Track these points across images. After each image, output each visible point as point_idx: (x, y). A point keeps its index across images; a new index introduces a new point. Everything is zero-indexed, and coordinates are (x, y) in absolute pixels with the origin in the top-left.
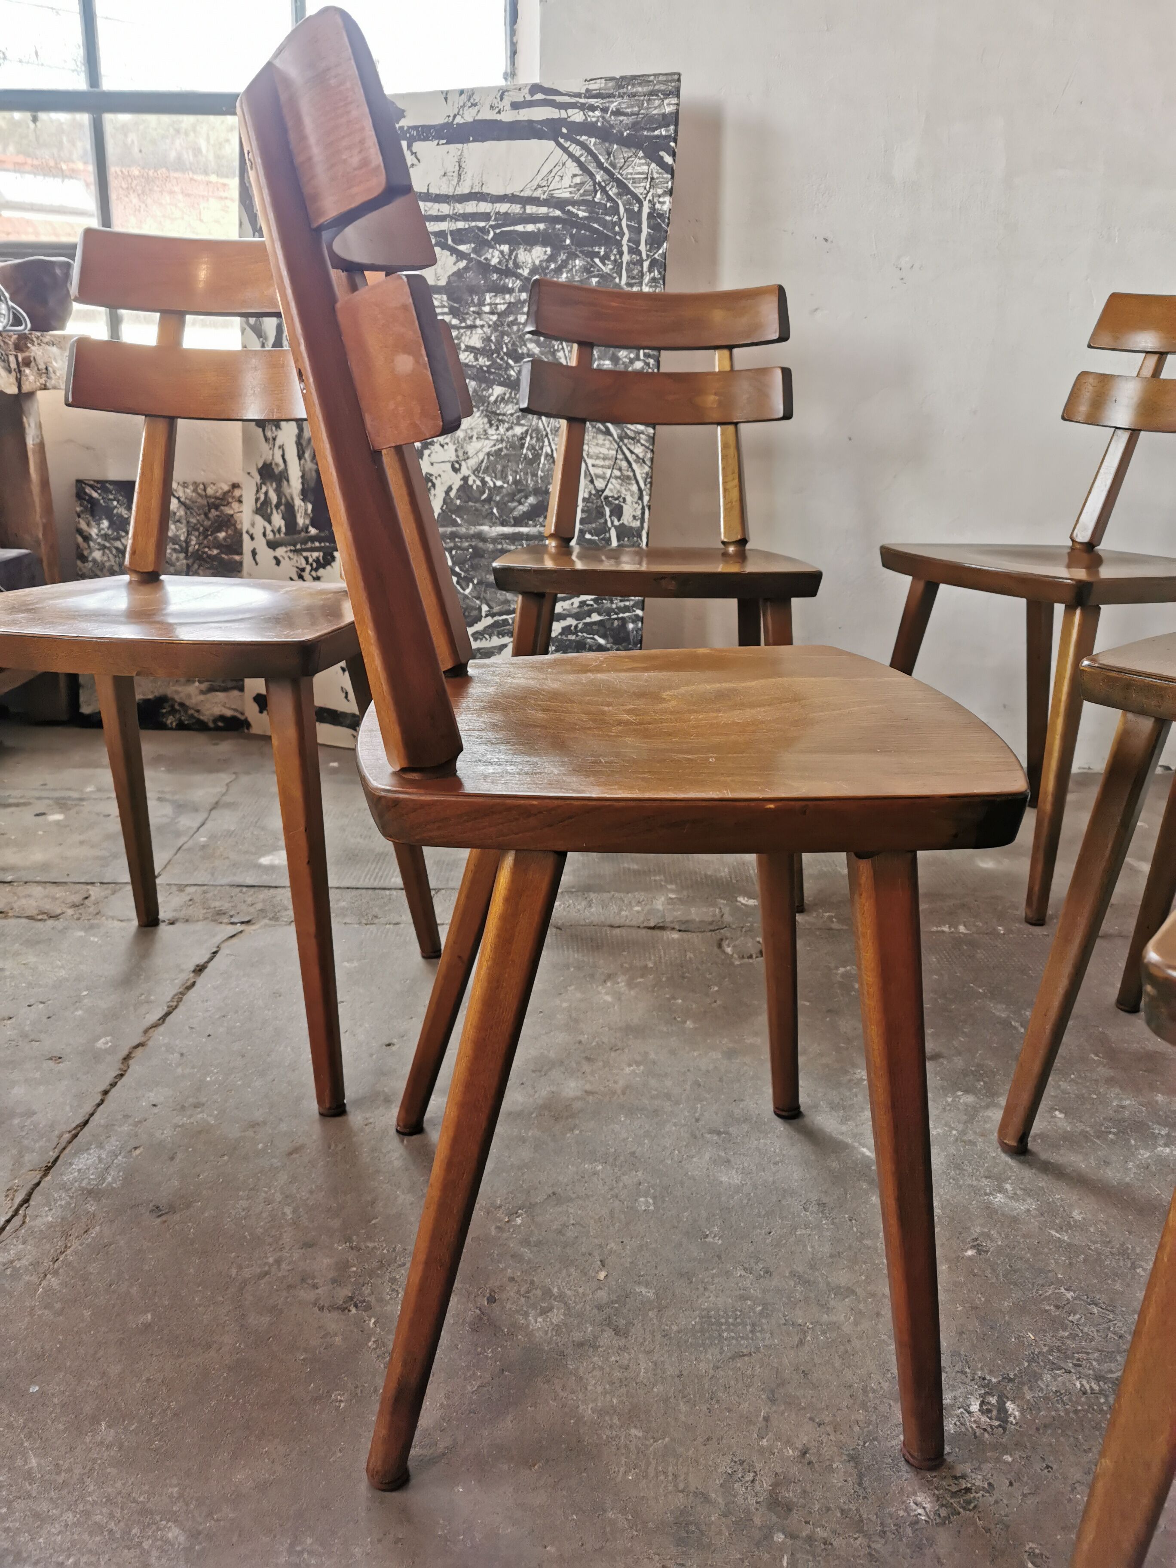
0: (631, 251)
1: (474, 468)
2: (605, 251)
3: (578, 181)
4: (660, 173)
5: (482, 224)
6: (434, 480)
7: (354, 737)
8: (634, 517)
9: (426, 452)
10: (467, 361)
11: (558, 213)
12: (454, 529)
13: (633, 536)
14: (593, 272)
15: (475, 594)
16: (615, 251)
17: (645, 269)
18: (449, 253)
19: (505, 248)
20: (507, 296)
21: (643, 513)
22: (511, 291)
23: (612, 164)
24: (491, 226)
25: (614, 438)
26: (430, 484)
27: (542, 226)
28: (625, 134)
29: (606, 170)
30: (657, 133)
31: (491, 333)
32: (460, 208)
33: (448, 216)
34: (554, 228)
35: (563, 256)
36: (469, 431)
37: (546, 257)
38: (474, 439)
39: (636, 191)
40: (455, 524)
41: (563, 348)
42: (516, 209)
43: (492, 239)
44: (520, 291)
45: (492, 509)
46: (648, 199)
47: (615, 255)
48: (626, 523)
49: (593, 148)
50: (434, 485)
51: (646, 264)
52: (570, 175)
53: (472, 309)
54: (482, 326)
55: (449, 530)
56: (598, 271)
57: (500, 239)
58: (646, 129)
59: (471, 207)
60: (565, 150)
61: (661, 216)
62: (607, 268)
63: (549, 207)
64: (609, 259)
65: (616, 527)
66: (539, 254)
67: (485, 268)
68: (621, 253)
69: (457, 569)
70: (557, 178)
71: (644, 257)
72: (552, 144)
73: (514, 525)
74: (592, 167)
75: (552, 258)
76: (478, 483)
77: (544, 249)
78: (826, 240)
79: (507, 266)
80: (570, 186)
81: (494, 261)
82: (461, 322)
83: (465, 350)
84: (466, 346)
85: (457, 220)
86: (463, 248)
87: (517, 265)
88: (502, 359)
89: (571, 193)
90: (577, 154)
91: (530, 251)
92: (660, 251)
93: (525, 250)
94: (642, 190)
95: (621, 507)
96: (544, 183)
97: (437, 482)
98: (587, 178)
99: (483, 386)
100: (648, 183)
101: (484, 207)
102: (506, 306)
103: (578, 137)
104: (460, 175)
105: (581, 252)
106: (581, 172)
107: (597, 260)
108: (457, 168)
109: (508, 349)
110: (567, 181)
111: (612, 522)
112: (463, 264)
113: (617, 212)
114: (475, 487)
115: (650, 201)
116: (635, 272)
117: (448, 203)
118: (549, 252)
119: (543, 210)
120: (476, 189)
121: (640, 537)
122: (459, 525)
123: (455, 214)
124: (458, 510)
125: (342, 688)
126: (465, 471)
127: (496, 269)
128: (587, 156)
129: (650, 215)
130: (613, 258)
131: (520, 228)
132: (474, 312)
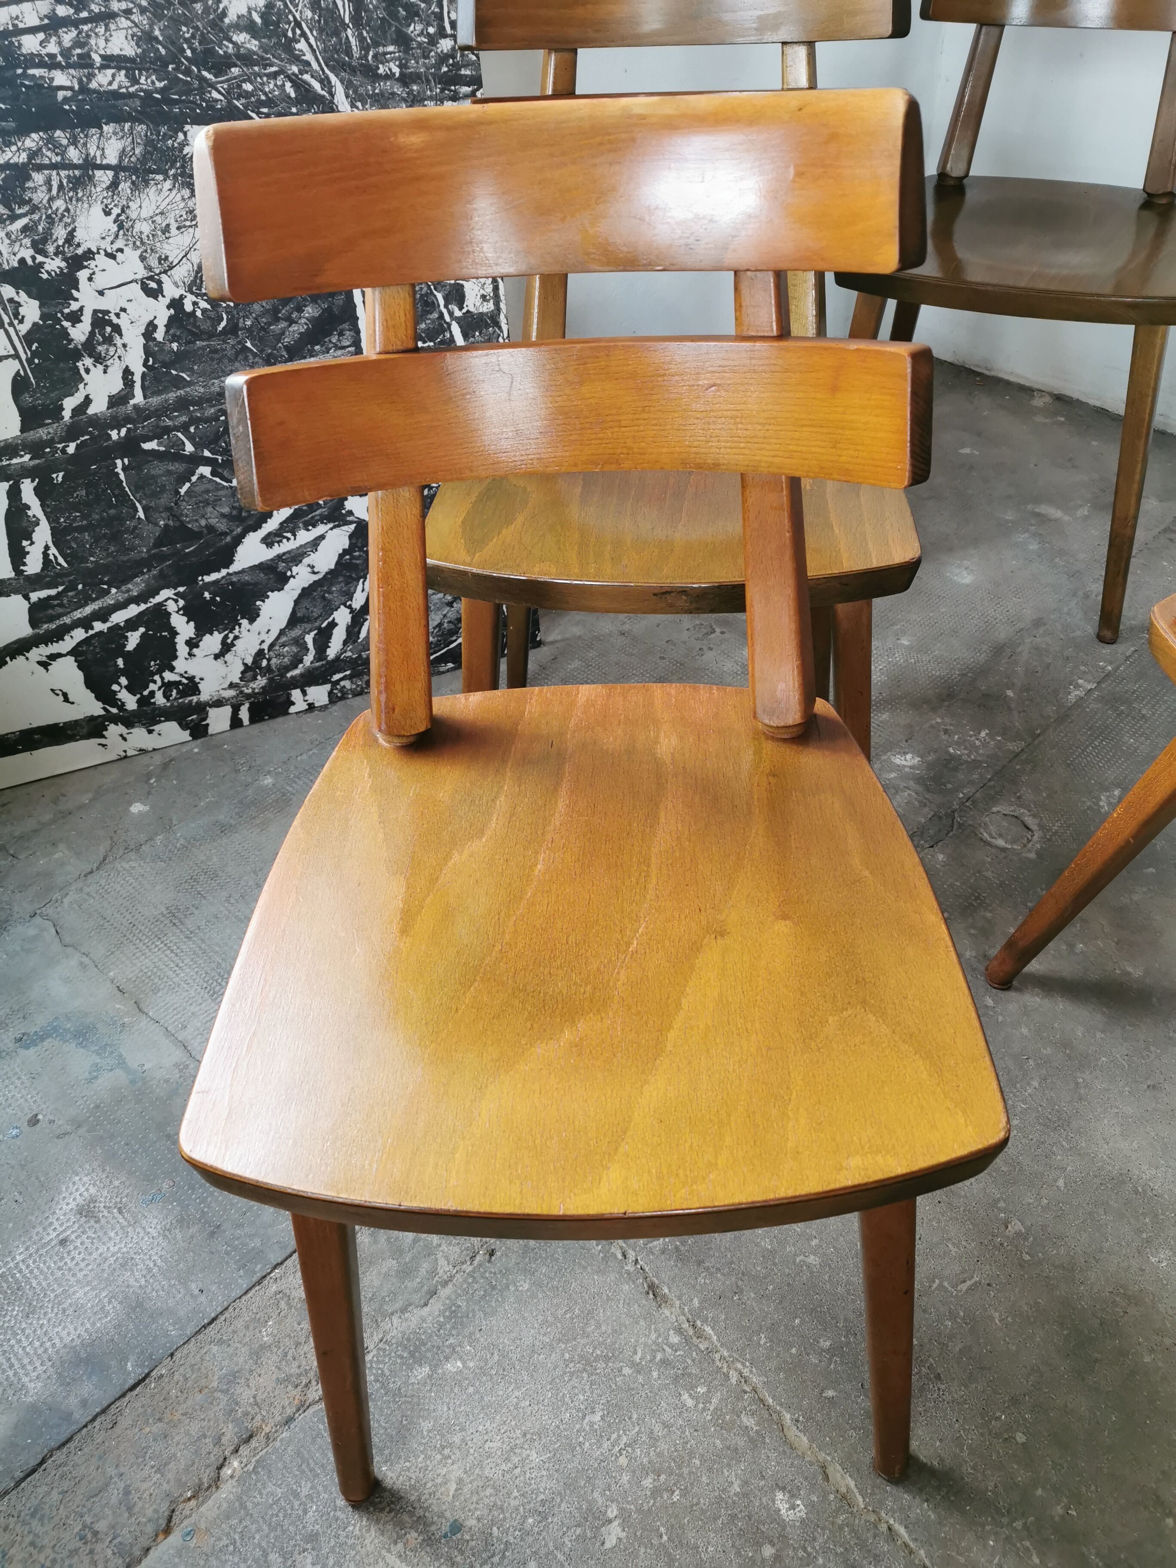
1: (188, 281)
6: (115, 320)
7: (104, 746)
8: (484, 297)
9: (83, 275)
10: (115, 86)
12: (181, 392)
13: (487, 326)
21: (496, 289)
26: (108, 329)
31: (151, 26)
36: (158, 219)
38: (173, 230)
40: (179, 383)
41: (303, 34)
45: (242, 342)
48: (472, 309)
50: (117, 329)
54: (128, 12)
55: (172, 396)
65: (459, 320)
69: (207, 453)
73: (290, 359)
76: (203, 304)
82: (78, 11)
83: (103, 67)
84: (103, 57)
88: (188, 72)
95: (462, 286)
97: (123, 322)
99: (163, 130)
109: (193, 50)
111: (451, 314)
114: (199, 313)
121: (497, 324)
122: (190, 384)
124: (178, 359)
125: (52, 690)
126: (171, 291)
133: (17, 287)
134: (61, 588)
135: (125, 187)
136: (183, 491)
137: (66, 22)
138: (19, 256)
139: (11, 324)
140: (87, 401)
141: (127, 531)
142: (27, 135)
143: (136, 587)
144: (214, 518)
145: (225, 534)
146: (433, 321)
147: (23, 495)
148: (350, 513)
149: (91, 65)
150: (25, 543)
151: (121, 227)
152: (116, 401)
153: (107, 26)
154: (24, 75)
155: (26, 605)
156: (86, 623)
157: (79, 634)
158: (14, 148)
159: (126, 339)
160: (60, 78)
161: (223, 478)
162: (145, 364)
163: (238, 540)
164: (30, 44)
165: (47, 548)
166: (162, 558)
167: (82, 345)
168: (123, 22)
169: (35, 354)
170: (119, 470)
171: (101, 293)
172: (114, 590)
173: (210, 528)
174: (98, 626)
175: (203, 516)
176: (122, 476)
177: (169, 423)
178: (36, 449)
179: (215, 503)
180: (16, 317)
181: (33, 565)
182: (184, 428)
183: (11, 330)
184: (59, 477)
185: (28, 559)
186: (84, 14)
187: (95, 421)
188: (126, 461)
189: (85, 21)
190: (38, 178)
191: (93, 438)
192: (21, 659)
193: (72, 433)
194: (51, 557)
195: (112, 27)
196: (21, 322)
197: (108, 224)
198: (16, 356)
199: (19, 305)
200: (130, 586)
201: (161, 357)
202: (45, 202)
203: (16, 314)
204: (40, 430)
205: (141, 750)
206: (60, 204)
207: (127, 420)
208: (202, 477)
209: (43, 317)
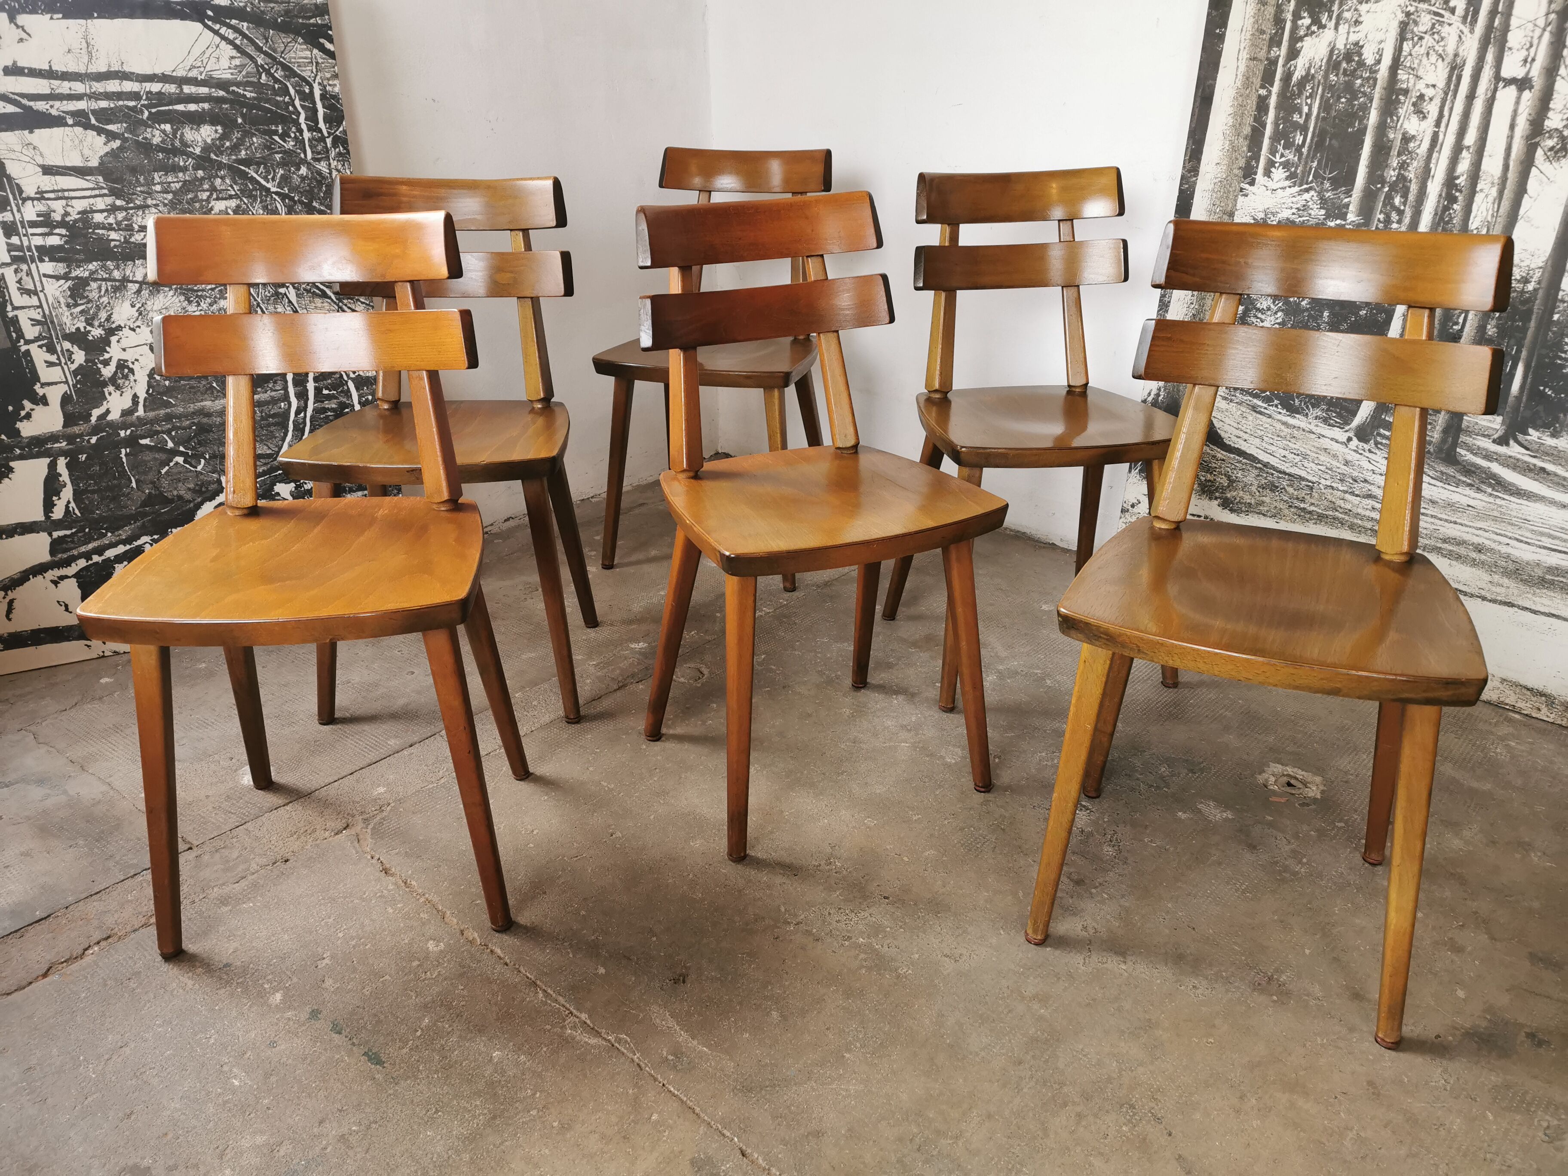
0: (310, 129)
2: (283, 129)
3: (238, 64)
4: (324, 59)
5: (132, 104)
6: (131, 366)
7: (89, 646)
9: (114, 339)
11: (221, 93)
12: (169, 410)
13: (372, 383)
14: (274, 149)
15: (210, 468)
16: (294, 129)
17: (329, 145)
18: (95, 133)
19: (168, 127)
20: (181, 175)
22: (184, 169)
23: (270, 48)
24: (143, 105)
25: (332, 300)
26: (126, 371)
27: (206, 106)
28: (279, 20)
29: (266, 54)
30: (312, 21)
32: (99, 87)
33: (85, 95)
34: (221, 108)
35: (237, 135)
37: (218, 136)
39: (304, 74)
40: (168, 405)
42: (172, 88)
43: (148, 118)
44: (196, 169)
45: (211, 383)
46: (317, 81)
47: (295, 133)
48: (362, 373)
49: (247, 32)
50: (132, 371)
51: (329, 141)
52: (227, 57)
53: (139, 189)
54: (156, 206)
55: (162, 412)
56: (279, 147)
57: (158, 118)
58: (300, 17)
59: (113, 86)
60: (216, 32)
61: (335, 97)
62: (290, 144)
63: (210, 87)
64: (290, 137)
65: (353, 380)
66: (207, 133)
67: (146, 147)
68: (301, 131)
69: (182, 449)
70: (213, 60)
71: (326, 134)
72: (198, 26)
74: (250, 50)
75: (224, 137)
77: (214, 128)
78: (434, 101)
79: (172, 145)
80: (230, 68)
81: (157, 140)
82: (128, 203)
83: (139, 231)
84: (140, 226)
85: (97, 99)
86: (110, 127)
87: (185, 144)
89: (232, 74)
90: (231, 37)
91: (198, 130)
92: (341, 129)
93: (192, 129)
94: (309, 73)
96: (199, 64)
97: (136, 367)
98: (247, 60)
100: (314, 67)
101: (129, 86)
102: (181, 184)
103: (228, 21)
104: (90, 53)
105: (256, 130)
106: (239, 55)
107: (276, 138)
108: (84, 45)
110: (225, 63)
112: (116, 144)
113: (287, 93)
115: (319, 84)
116: (319, 148)
117: (81, 81)
118: (220, 131)
119: (204, 90)
120: (115, 68)
122: (174, 406)
123: (94, 93)
124: (168, 391)
125: (58, 602)
127: (159, 148)
128: (242, 40)
129: (323, 97)
130: (293, 135)
131: (180, 107)
132: (141, 192)
133: (73, 344)
134: (74, 530)
135: (145, 293)
136: (163, 472)
137: (120, 208)
138: (76, 326)
139: (66, 364)
140: (108, 412)
141: (123, 495)
142: (91, 262)
143: (124, 533)
144: (182, 490)
145: (190, 502)
146: (336, 379)
147: (58, 467)
148: (278, 494)
149: (132, 230)
150: (54, 498)
151: (140, 314)
152: (126, 413)
153: (143, 211)
154: (93, 233)
155: (49, 540)
156: (87, 556)
157: (82, 563)
158: (82, 269)
159: (136, 377)
160: (113, 235)
161: (191, 465)
162: (147, 392)
163: (198, 506)
164: (98, 218)
165: (69, 502)
166: (145, 514)
167: (109, 379)
168: (153, 210)
169: (77, 382)
170: (123, 455)
171: (124, 350)
172: (109, 534)
173: (180, 497)
174: (96, 558)
175: (175, 489)
176: (124, 460)
177: (159, 429)
178: (70, 439)
179: (186, 479)
180: (69, 360)
181: (58, 513)
182: (168, 432)
183: (65, 367)
184: (83, 457)
185: (55, 509)
186: (132, 205)
187: (111, 424)
188: (128, 450)
189: (131, 208)
190: (94, 285)
191: (109, 434)
192: (40, 577)
193: (95, 430)
194: (71, 509)
195: (147, 212)
196: (72, 363)
197: (134, 312)
198: (67, 382)
199: (73, 353)
200: (120, 532)
201: (156, 389)
202: (96, 298)
203: (70, 359)
204: (75, 428)
205: (115, 652)
206: (105, 300)
207: (132, 425)
208: (177, 463)
209: (86, 361)
